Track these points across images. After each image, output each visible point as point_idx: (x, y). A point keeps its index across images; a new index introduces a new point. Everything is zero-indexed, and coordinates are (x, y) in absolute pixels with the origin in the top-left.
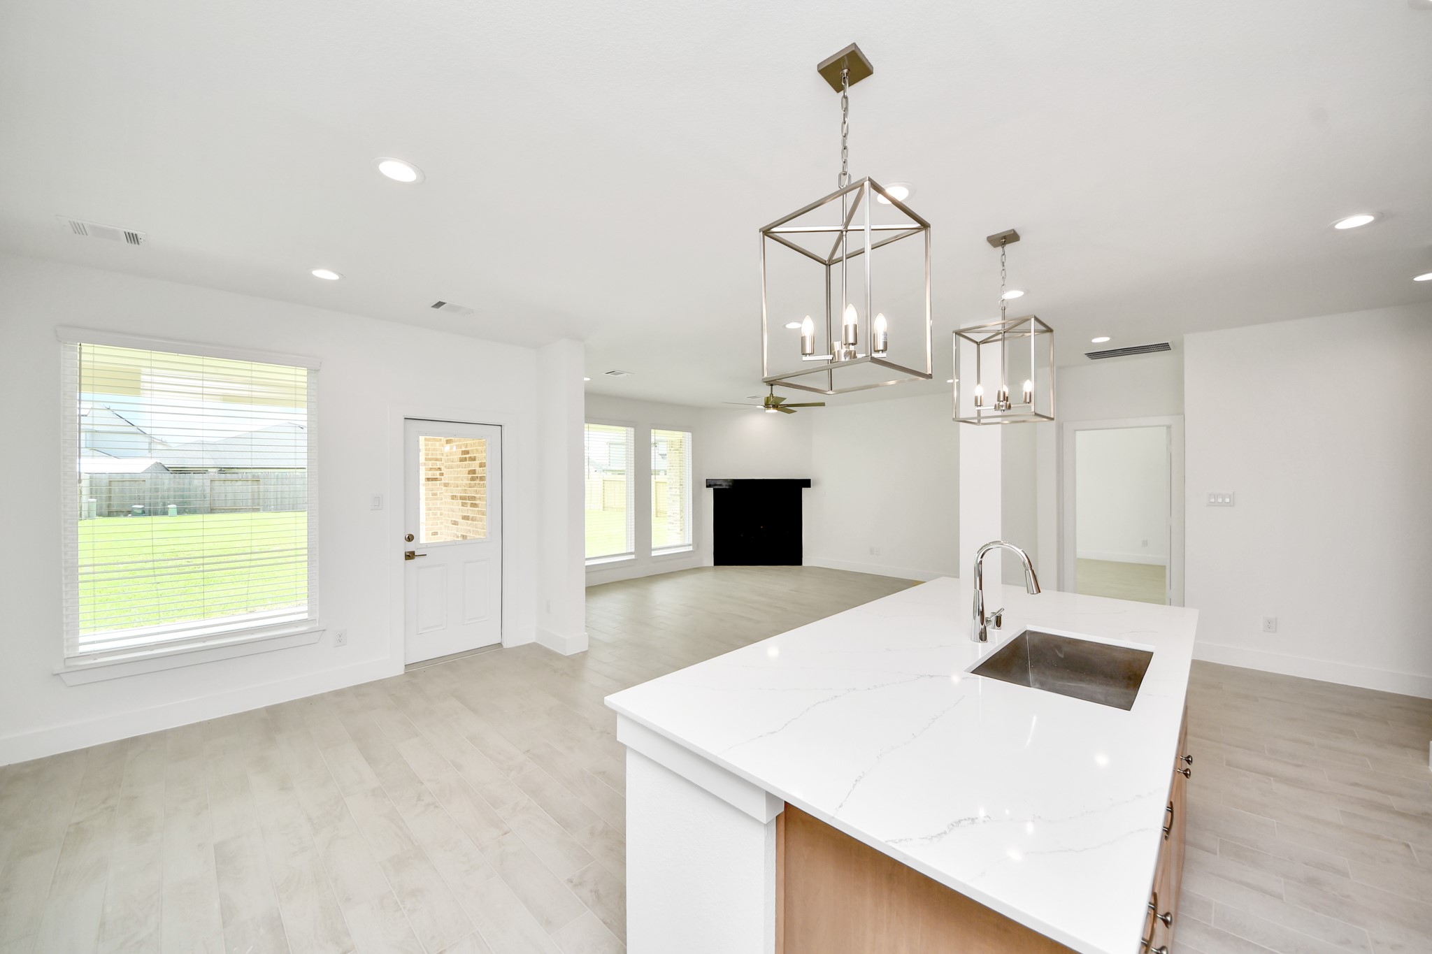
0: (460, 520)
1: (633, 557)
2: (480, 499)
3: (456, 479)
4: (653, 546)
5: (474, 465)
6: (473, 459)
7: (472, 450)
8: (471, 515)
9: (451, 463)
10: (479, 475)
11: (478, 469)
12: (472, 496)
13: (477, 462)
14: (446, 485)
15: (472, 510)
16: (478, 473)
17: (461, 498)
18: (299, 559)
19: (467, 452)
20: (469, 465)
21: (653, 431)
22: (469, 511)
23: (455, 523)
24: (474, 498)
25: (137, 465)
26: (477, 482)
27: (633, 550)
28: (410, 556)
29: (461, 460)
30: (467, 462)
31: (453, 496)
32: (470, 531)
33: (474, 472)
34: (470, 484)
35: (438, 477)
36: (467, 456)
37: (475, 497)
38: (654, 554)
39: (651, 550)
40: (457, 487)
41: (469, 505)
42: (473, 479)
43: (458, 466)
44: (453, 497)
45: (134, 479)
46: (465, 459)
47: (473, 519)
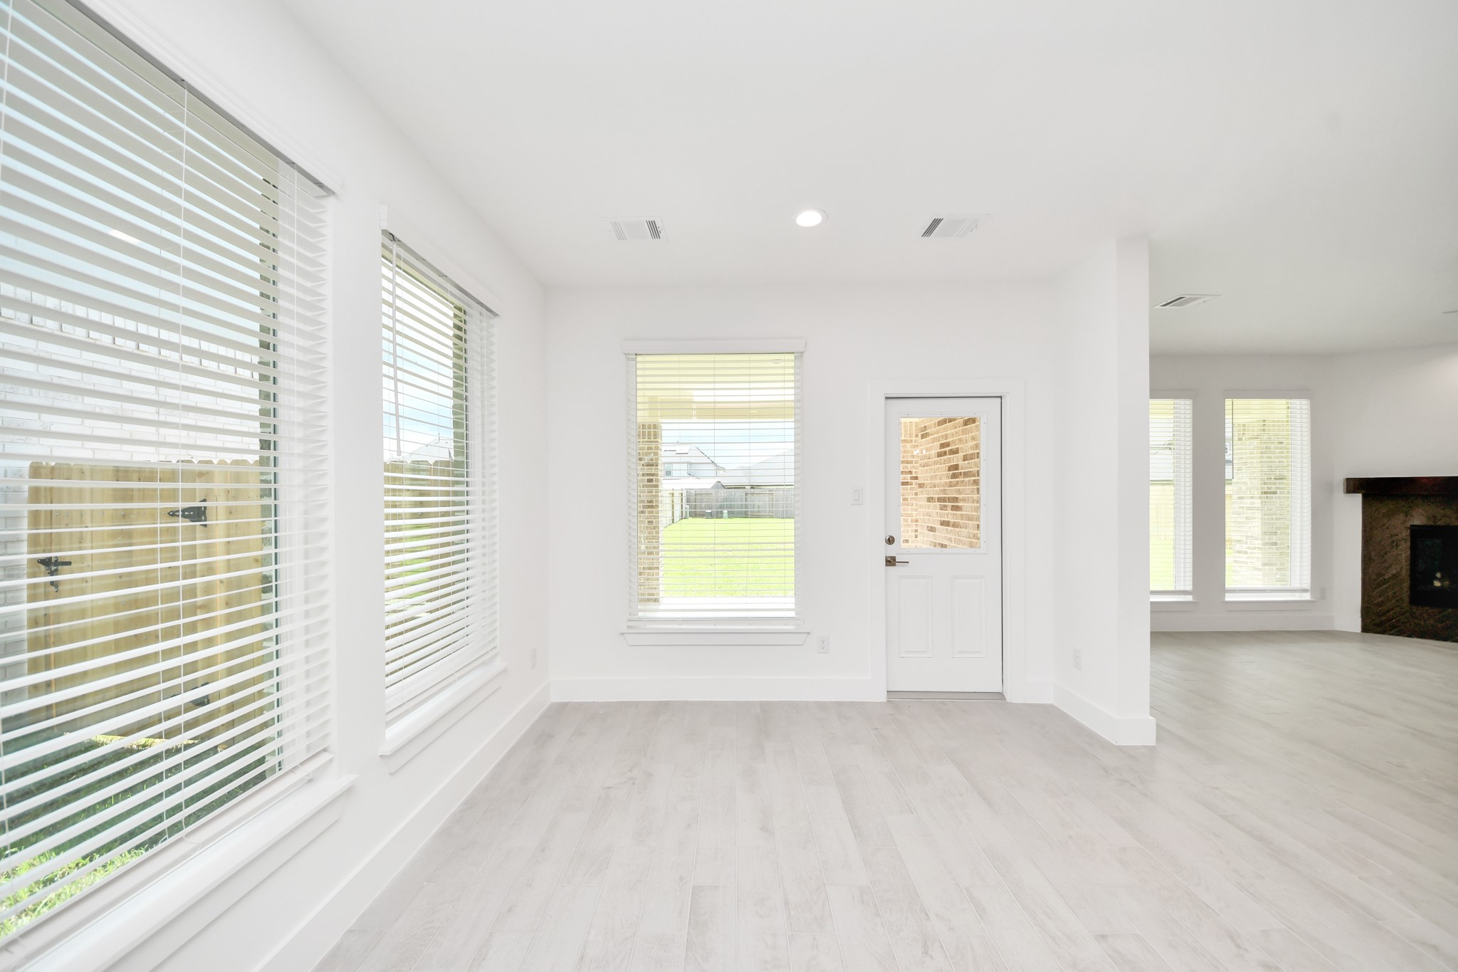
0: (938, 526)
1: (1189, 598)
2: (964, 500)
3: (932, 478)
4: (1228, 585)
5: (957, 459)
6: (955, 452)
7: (954, 441)
8: (952, 521)
9: (926, 461)
10: (963, 471)
11: (961, 463)
12: (953, 497)
13: (961, 455)
14: (921, 486)
15: (954, 514)
16: (962, 469)
17: (939, 500)
18: (787, 553)
19: (948, 445)
20: (949, 460)
21: (1228, 402)
22: (949, 515)
23: (932, 529)
24: (956, 500)
25: (706, 484)
26: (961, 479)
27: (1189, 588)
28: (891, 562)
29: (940, 455)
30: (947, 456)
31: (929, 498)
32: (950, 540)
33: (956, 467)
34: (950, 482)
35: (909, 481)
36: (947, 449)
37: (957, 498)
38: (1229, 598)
39: (1224, 591)
40: (935, 487)
41: (949, 508)
42: (954, 476)
43: (936, 463)
44: (930, 500)
45: (706, 493)
46: (945, 453)
47: (955, 525)
